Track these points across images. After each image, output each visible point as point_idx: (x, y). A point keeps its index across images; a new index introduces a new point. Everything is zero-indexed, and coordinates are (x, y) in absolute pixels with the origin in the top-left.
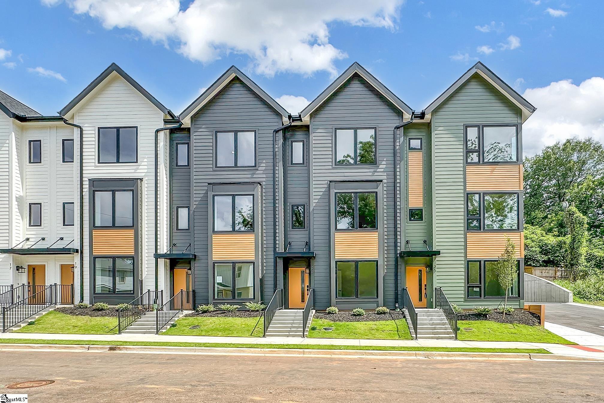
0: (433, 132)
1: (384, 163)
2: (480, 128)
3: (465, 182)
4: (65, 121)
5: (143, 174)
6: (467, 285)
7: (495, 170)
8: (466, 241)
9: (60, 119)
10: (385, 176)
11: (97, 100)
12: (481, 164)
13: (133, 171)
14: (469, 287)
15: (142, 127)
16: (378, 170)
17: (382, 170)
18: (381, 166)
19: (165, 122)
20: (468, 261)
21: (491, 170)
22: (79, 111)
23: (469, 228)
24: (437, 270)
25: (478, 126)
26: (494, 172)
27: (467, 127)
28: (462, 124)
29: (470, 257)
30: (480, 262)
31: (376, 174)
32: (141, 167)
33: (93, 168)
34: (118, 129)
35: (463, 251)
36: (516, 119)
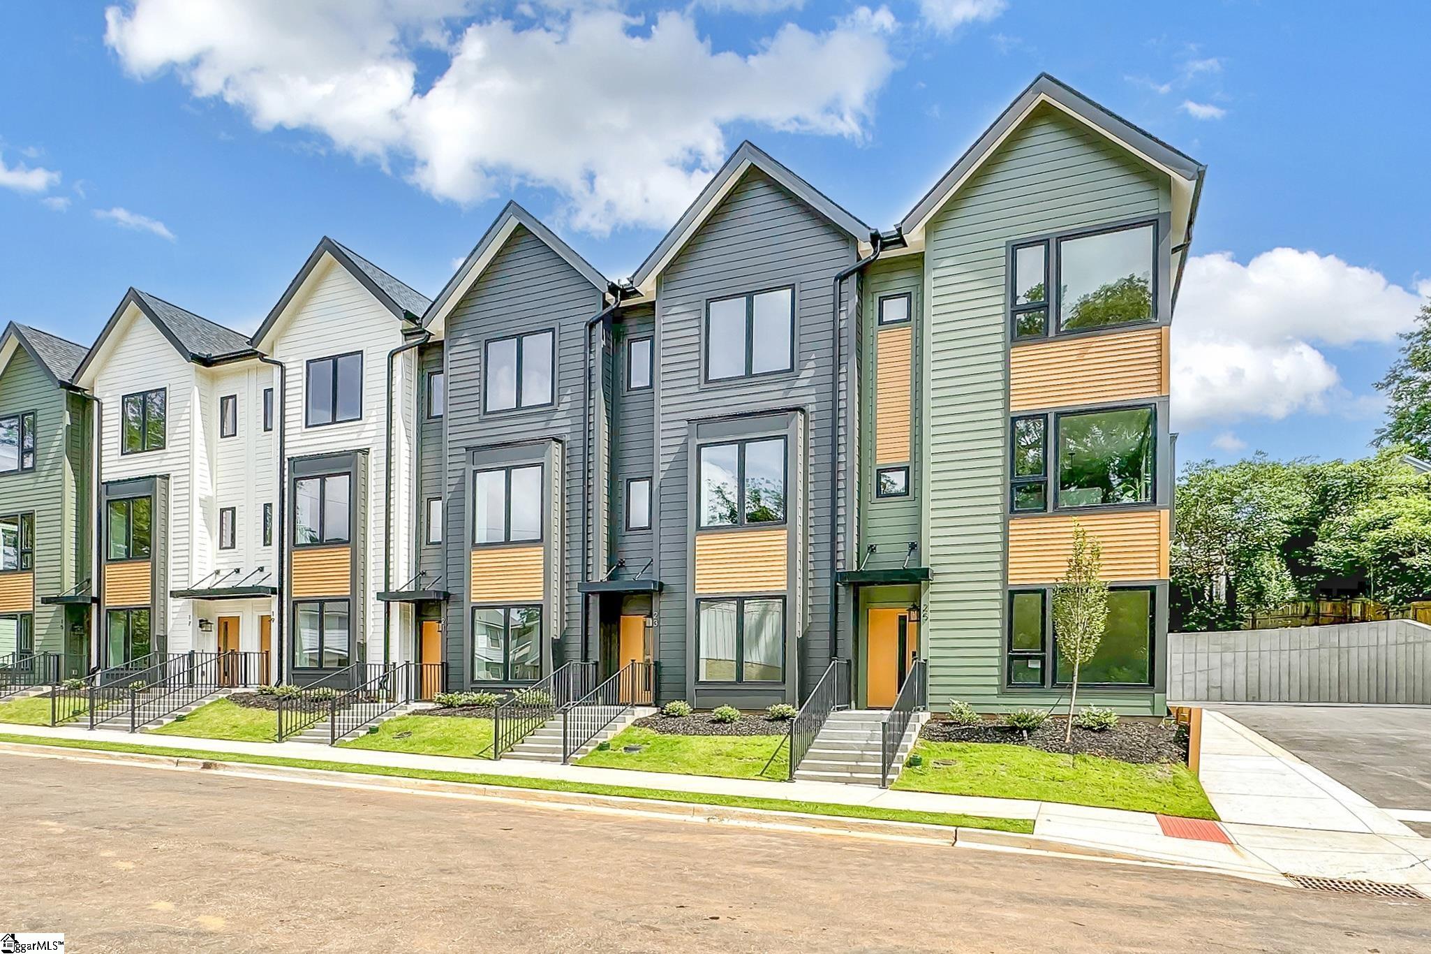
0: (927, 274)
1: (811, 364)
2: (1052, 245)
3: (1007, 391)
4: (262, 356)
5: (370, 441)
6: (1008, 652)
7: (1090, 351)
8: (1006, 542)
9: (254, 354)
10: (813, 397)
11: (306, 309)
12: (1053, 340)
13: (355, 436)
14: (1011, 658)
15: (371, 350)
16: (799, 383)
17: (805, 382)
18: (804, 374)
19: (406, 335)
20: (1012, 593)
21: (1078, 352)
22: (281, 335)
23: (1014, 509)
24: (930, 616)
25: (1045, 241)
26: (1086, 357)
27: (1015, 248)
28: (1003, 242)
29: (1015, 581)
30: (1044, 592)
31: (793, 393)
32: (367, 427)
33: (299, 437)
34: (335, 359)
35: (998, 566)
36: (1154, 204)
